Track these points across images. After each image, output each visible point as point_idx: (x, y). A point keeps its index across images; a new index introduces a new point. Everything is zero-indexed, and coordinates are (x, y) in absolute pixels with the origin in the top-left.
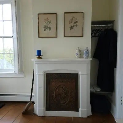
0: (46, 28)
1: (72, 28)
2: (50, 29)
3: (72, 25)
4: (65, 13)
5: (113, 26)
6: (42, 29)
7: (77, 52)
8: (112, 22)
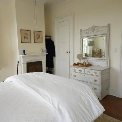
0: (25, 38)
1: (38, 38)
2: (27, 38)
3: (38, 37)
4: (34, 31)
5: (51, 38)
6: (23, 38)
7: (41, 50)
8: (50, 36)
